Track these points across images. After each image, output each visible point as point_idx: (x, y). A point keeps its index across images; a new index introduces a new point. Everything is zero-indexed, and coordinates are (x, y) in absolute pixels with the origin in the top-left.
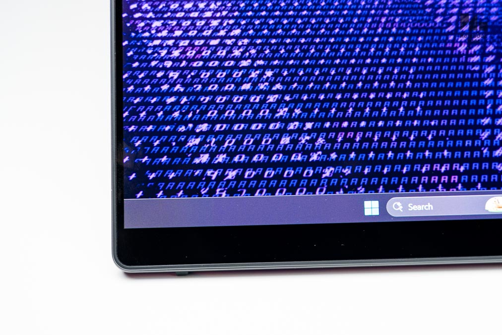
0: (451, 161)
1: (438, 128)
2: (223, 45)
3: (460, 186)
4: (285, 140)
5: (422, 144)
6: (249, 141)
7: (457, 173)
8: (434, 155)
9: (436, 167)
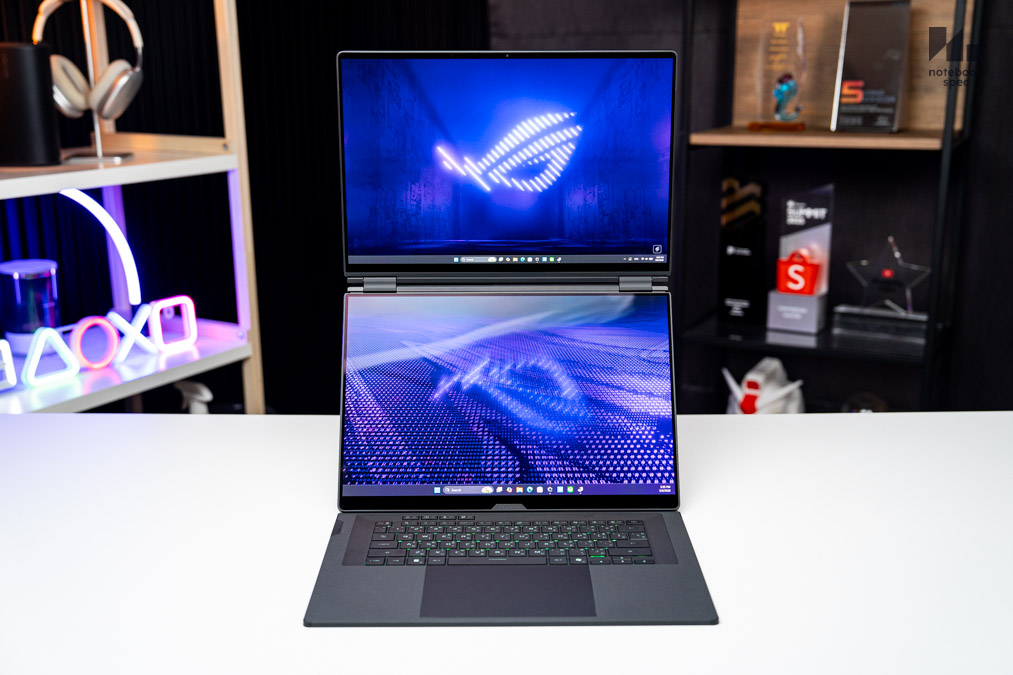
0: (469, 473)
1: (464, 460)
2: (383, 427)
3: (472, 482)
4: (405, 464)
5: (458, 466)
6: (391, 464)
7: (471, 477)
8: (462, 470)
9: (463, 475)
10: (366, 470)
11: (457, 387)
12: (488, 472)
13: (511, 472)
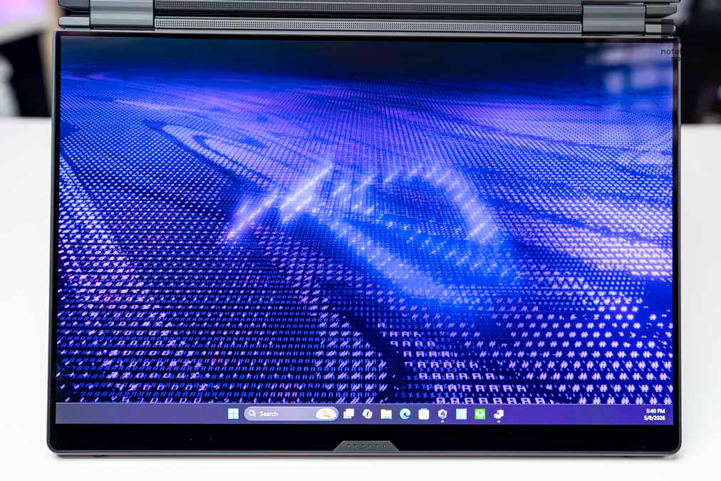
0: (293, 381)
1: (284, 357)
2: (130, 293)
3: (298, 400)
5: (272, 369)
6: (147, 363)
7: (297, 390)
8: (280, 377)
9: (282, 385)
10: (99, 375)
11: (271, 218)
12: (329, 382)
13: (370, 382)
